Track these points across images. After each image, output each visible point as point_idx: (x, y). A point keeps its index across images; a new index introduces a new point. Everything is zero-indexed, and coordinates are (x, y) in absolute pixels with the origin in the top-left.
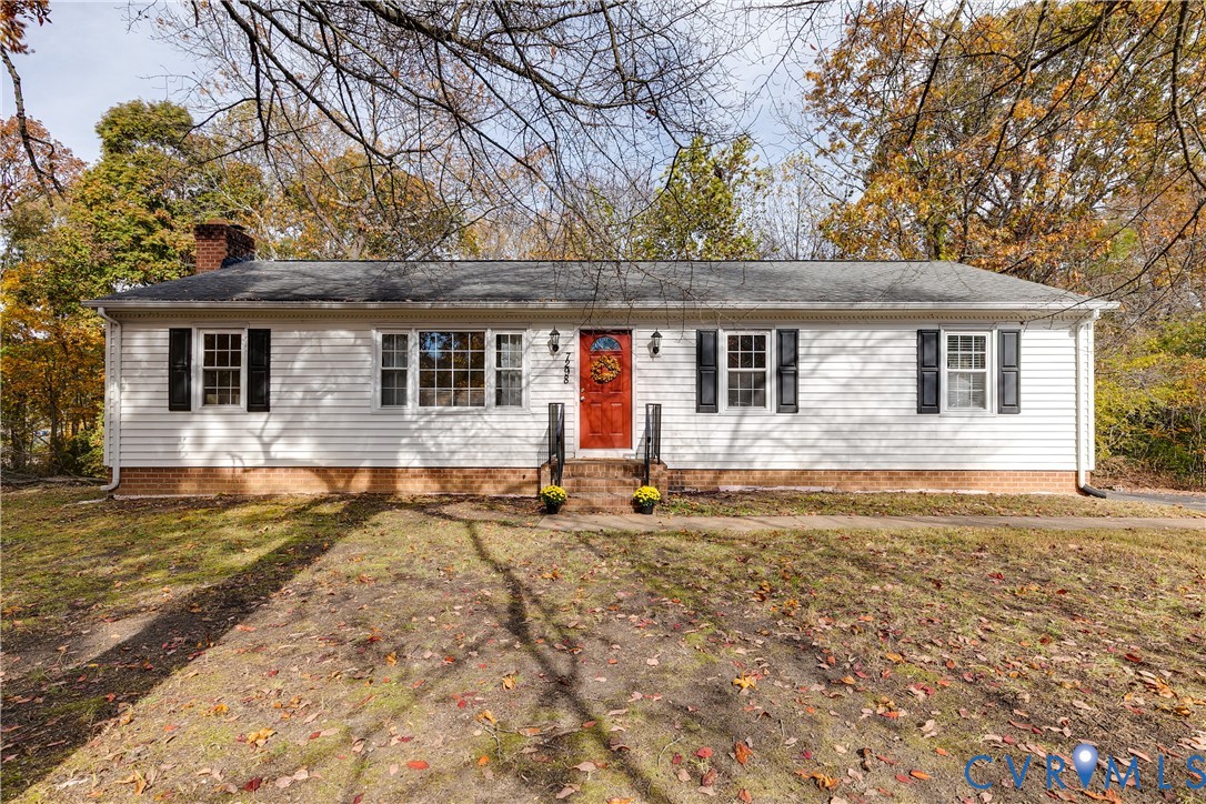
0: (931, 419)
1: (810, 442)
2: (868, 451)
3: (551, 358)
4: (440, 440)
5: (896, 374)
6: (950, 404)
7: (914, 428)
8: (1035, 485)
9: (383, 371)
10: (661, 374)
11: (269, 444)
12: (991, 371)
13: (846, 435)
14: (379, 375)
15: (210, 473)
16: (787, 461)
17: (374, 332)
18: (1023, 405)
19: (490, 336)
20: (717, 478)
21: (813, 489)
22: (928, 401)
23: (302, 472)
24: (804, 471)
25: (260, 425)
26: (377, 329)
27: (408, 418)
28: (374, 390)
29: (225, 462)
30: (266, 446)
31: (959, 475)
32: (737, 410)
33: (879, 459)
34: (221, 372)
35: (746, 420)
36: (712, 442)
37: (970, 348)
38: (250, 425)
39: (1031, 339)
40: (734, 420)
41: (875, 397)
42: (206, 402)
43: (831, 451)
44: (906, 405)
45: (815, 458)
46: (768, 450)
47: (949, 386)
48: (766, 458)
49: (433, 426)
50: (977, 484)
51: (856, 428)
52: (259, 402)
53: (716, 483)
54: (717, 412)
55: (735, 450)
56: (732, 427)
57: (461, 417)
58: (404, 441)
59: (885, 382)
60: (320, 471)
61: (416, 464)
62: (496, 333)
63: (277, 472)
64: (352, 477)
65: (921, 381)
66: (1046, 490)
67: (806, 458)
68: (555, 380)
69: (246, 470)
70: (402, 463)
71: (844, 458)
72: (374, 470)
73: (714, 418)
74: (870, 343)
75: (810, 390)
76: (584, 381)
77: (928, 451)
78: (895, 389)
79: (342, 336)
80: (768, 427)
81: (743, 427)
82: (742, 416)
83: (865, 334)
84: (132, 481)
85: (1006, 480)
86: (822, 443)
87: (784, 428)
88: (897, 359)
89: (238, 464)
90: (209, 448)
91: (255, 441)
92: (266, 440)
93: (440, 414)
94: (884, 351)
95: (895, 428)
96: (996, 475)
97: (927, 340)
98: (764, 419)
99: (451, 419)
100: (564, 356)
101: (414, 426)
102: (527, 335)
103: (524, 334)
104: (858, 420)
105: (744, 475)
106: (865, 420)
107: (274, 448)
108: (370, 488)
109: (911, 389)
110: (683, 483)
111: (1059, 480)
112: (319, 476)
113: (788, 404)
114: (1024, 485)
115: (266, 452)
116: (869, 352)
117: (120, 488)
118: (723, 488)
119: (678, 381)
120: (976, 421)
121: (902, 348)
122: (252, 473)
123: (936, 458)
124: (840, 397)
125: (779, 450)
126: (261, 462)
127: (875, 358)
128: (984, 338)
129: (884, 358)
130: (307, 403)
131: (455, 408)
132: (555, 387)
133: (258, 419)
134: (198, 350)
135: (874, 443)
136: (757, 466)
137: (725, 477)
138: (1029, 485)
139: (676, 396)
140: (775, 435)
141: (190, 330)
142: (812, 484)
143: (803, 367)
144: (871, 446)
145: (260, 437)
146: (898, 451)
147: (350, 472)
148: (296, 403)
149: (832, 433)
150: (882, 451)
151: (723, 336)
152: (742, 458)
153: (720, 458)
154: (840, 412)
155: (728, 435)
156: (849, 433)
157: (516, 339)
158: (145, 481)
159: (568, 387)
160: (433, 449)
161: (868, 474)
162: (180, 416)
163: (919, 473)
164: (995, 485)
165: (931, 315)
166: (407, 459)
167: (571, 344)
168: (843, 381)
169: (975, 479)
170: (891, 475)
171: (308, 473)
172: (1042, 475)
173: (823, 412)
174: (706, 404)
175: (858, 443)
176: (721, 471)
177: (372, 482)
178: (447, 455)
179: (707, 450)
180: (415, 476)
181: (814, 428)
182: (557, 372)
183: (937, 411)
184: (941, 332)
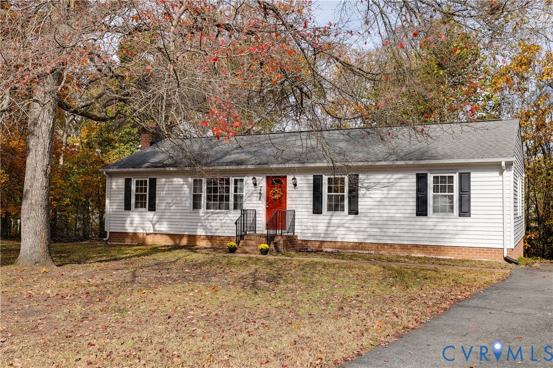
0: (423, 218)
1: (363, 229)
2: (390, 234)
3: (254, 189)
4: (212, 224)
5: (404, 196)
6: (434, 211)
7: (413, 223)
8: (480, 255)
9: (193, 195)
10: (297, 196)
11: (155, 224)
12: (456, 194)
13: (379, 226)
14: (192, 196)
15: (135, 234)
16: (352, 238)
17: (190, 178)
18: (472, 212)
19: (232, 180)
20: (322, 245)
21: (365, 252)
22: (421, 209)
23: (164, 236)
24: (361, 243)
25: (152, 216)
26: (191, 178)
27: (201, 214)
28: (189, 203)
29: (140, 231)
30: (154, 225)
31: (438, 248)
32: (331, 213)
33: (395, 238)
34: (141, 195)
35: (334, 218)
36: (319, 228)
37: (443, 185)
38: (147, 216)
39: (476, 178)
40: (328, 218)
41: (394, 208)
42: (136, 207)
43: (373, 234)
44: (409, 211)
45: (365, 237)
46: (343, 233)
47: (434, 202)
48: (342, 236)
49: (210, 218)
50: (448, 254)
51: (384, 223)
52: (152, 208)
53: (321, 247)
54: (322, 214)
55: (329, 232)
56: (327, 221)
57: (219, 215)
58: (199, 224)
59: (399, 200)
60: (172, 236)
61: (203, 234)
62: (233, 178)
63: (158, 236)
64: (182, 238)
65: (418, 199)
66: (486, 258)
67: (361, 237)
68: (255, 198)
69: (148, 234)
70: (199, 233)
71: (378, 237)
72: (189, 236)
73: (320, 216)
74: (391, 181)
75: (363, 204)
76: (268, 199)
77: (420, 235)
78: (403, 203)
79: (178, 181)
80: (344, 221)
81: (333, 221)
82: (332, 216)
83: (389, 176)
84: (114, 237)
85: (464, 252)
86: (368, 230)
87: (350, 222)
88: (405, 188)
89: (145, 232)
90: (135, 225)
91: (150, 223)
92: (154, 222)
93: (212, 213)
94: (398, 184)
95: (402, 223)
96: (459, 249)
97: (421, 179)
98: (342, 217)
99: (216, 215)
100: (259, 188)
101: (203, 218)
102: (245, 179)
103: (244, 178)
104: (385, 219)
105: (333, 244)
106: (389, 219)
107: (156, 226)
108: (188, 243)
109: (412, 203)
110: (307, 247)
111: (494, 253)
112: (170, 237)
113: (354, 211)
114: (475, 255)
115: (154, 227)
116: (391, 185)
117: (110, 240)
118: (325, 250)
119: (304, 199)
120: (446, 220)
121: (409, 182)
122: (150, 236)
123: (424, 239)
124: (377, 207)
125: (348, 233)
126: (152, 231)
127: (394, 188)
128: (453, 177)
129: (398, 188)
130: (168, 208)
131: (218, 211)
132: (255, 202)
133: (150, 215)
134: (133, 187)
135: (393, 230)
136: (339, 240)
137: (326, 244)
138: (477, 255)
139: (304, 206)
140: (347, 225)
141: (131, 179)
142: (365, 250)
143: (361, 192)
144: (391, 231)
145: (151, 221)
146: (405, 235)
147: (181, 236)
148: (163, 208)
149: (372, 225)
150: (397, 234)
151: (325, 178)
152: (332, 236)
153: (322, 235)
154: (376, 215)
155: (326, 225)
156: (382, 225)
157: (242, 180)
158: (117, 237)
159: (260, 202)
160: (210, 228)
161: (391, 245)
162: (127, 212)
163: (417, 246)
164: (458, 254)
165: (423, 166)
166: (200, 232)
167: (262, 183)
168: (378, 199)
169: (447, 251)
170: (403, 247)
171: (167, 237)
172: (484, 250)
173: (369, 215)
174: (317, 210)
175: (385, 230)
176: (324, 242)
177: (188, 241)
178: (214, 231)
179: (317, 232)
180: (203, 239)
181: (364, 222)
182: (256, 195)
183: (426, 215)
184: (429, 174)
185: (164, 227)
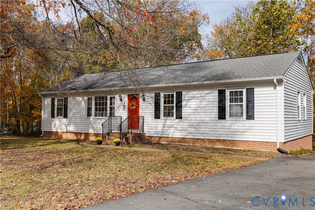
0: (223, 121)
1: (185, 129)
2: (202, 132)
3: (121, 103)
4: (97, 126)
5: (210, 106)
6: (230, 116)
7: (216, 124)
8: (261, 147)
9: (88, 107)
10: (146, 107)
11: (67, 126)
12: (244, 103)
13: (195, 127)
14: (87, 108)
15: (57, 132)
16: (178, 135)
17: (85, 97)
18: (255, 116)
19: (109, 97)
20: (160, 139)
21: (186, 144)
22: (222, 116)
23: (72, 134)
24: (183, 138)
25: (65, 121)
26: (86, 96)
27: (91, 120)
28: (85, 112)
29: (59, 131)
30: (66, 127)
31: (233, 142)
32: (165, 118)
33: (205, 135)
34: (60, 108)
35: (167, 121)
36: (158, 128)
37: (236, 97)
38: (63, 121)
39: (258, 91)
40: (164, 121)
41: (204, 114)
42: (58, 116)
43: (191, 132)
44: (214, 116)
45: (186, 134)
46: (173, 131)
47: (230, 109)
48: (172, 134)
49: (96, 122)
50: (239, 146)
51: (198, 124)
52: (66, 116)
53: (160, 141)
54: (160, 119)
55: (164, 131)
56: (163, 123)
57: (101, 120)
58: (91, 126)
59: (207, 108)
61: (93, 132)
62: (109, 96)
63: (68, 133)
64: (81, 135)
65: (219, 107)
66: (265, 149)
67: (183, 134)
68: (121, 109)
69: (63, 133)
70: (90, 132)
71: (194, 134)
72: (85, 133)
73: (159, 120)
74: (202, 95)
75: (185, 111)
76: (129, 109)
77: (221, 133)
78: (209, 111)
79: (79, 99)
80: (173, 124)
81: (166, 124)
82: (166, 120)
83: (201, 92)
84: (46, 134)
85: (250, 144)
86: (188, 129)
87: (177, 124)
88: (211, 100)
89: (62, 131)
90: (56, 127)
91: (64, 125)
92: (66, 125)
93: (98, 119)
94: (207, 98)
95: (209, 124)
96: (247, 143)
97: (221, 93)
98: (172, 121)
99: (99, 120)
100: (123, 102)
101: (92, 122)
102: (116, 96)
104: (198, 121)
105: (167, 139)
106: (201, 121)
107: (68, 127)
108: (84, 138)
109: (216, 110)
110: (152, 141)
111: (270, 146)
112: (75, 135)
113: (179, 117)
114: (257, 147)
115: (66, 128)
116: (203, 98)
117: (44, 136)
118: (162, 143)
119: (150, 109)
120: (238, 122)
121: (213, 96)
122: (64, 133)
123: (224, 135)
124: (193, 114)
125: (176, 131)
126: (65, 131)
127: (204, 100)
128: (242, 91)
129: (207, 100)
130: (74, 116)
131: (101, 117)
132: (121, 111)
133: (64, 120)
134: (56, 103)
135: (204, 129)
136: (170, 136)
137: (162, 139)
138: (259, 147)
139: (149, 114)
140: (175, 126)
141: (55, 98)
142: (186, 143)
143: (183, 104)
144: (202, 130)
145: (65, 124)
146: (211, 132)
147: (81, 134)
148: (71, 116)
149: (191, 126)
150: (206, 132)
151: (162, 95)
152: (166, 133)
153: (160, 133)
154: (193, 119)
155: (162, 126)
156: (197, 126)
157: (114, 98)
158: (47, 134)
159: (124, 111)
160: (96, 128)
161: (203, 140)
162: (52, 119)
163: (219, 141)
164: (246, 146)
165: (223, 84)
166: (91, 131)
167: (126, 99)
168: (194, 108)
169: (239, 144)
170: (210, 141)
171: (74, 134)
172: (264, 143)
173: (188, 119)
174: (157, 116)
175: (198, 129)
176: (160, 137)
177: (85, 137)
178: (98, 130)
179: (157, 131)
180: (93, 136)
181: (186, 124)
182: (121, 107)
183: (225, 118)
184: (226, 90)
185: (71, 128)
